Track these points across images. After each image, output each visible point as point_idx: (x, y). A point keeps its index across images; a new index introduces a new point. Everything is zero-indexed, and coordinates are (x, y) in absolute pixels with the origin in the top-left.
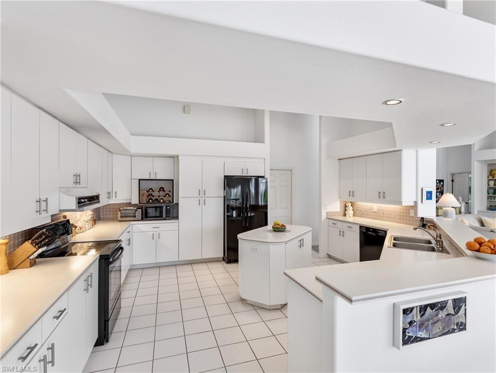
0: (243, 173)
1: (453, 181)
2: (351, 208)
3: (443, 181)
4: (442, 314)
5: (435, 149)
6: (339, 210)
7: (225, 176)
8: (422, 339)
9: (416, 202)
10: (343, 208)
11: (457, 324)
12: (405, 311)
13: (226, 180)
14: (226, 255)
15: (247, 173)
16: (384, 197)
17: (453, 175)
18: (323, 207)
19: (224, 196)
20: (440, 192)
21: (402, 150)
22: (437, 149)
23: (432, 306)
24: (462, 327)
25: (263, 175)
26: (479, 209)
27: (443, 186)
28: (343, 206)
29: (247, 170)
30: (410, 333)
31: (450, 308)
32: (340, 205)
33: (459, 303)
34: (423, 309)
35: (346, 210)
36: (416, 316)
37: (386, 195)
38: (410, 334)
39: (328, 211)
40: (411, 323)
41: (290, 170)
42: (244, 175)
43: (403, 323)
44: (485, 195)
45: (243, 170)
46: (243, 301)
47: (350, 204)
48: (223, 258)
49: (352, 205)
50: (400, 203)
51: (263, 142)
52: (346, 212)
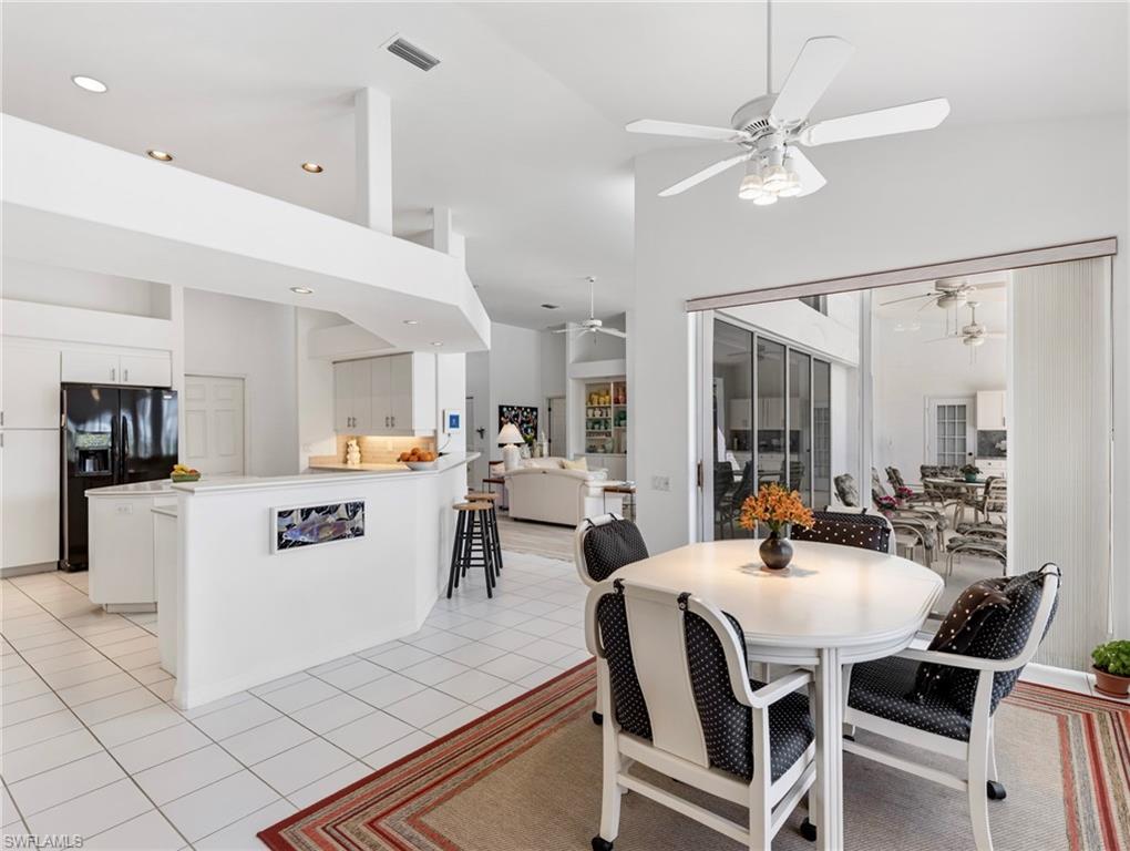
0: (114, 379)
1: (550, 410)
2: (357, 448)
3: (536, 409)
4: (331, 519)
5: (464, 354)
6: (334, 453)
7: (63, 384)
8: (304, 544)
9: (436, 432)
10: (342, 450)
11: (352, 529)
12: (281, 514)
13: (65, 392)
14: (66, 557)
15: (126, 380)
16: (393, 425)
17: (550, 400)
18: (301, 448)
19: (62, 428)
20: (532, 428)
21: (411, 353)
22: (468, 354)
23: (319, 510)
24: (358, 532)
25: (168, 385)
26: (576, 452)
27: (536, 417)
28: (342, 445)
29: (126, 372)
30: (287, 537)
31: (342, 512)
32: (338, 443)
33: (356, 508)
34: (306, 513)
35: (348, 453)
36: (297, 519)
37: (395, 422)
38: (289, 538)
39: (312, 455)
40: (289, 527)
41: (240, 379)
42: (117, 382)
43: (279, 526)
44: (584, 431)
45: (113, 371)
46: (99, 611)
47: (354, 442)
48: (59, 563)
49: (358, 444)
50: (411, 433)
51: (167, 316)
52: (348, 457)
